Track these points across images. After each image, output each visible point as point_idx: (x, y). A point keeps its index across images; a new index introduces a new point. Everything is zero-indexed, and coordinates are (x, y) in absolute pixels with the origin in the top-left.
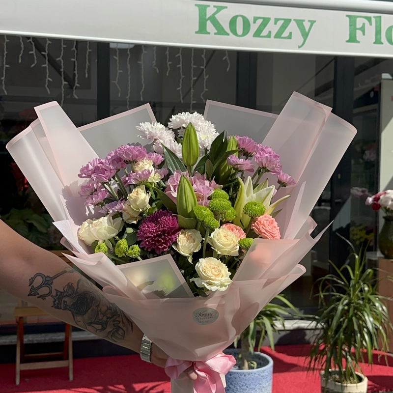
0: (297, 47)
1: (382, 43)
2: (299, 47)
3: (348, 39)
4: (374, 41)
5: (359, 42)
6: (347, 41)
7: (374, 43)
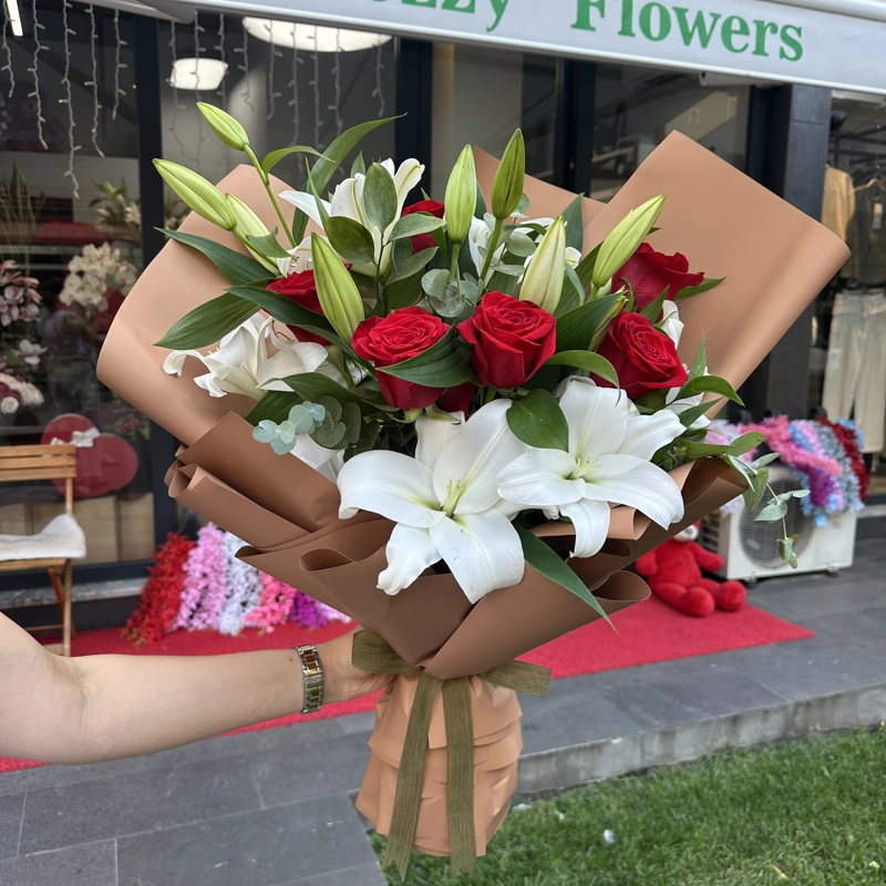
0: (485, 30)
1: (633, 35)
2: (489, 30)
3: (574, 21)
4: (620, 29)
5: (593, 29)
6: (573, 26)
7: (620, 33)
